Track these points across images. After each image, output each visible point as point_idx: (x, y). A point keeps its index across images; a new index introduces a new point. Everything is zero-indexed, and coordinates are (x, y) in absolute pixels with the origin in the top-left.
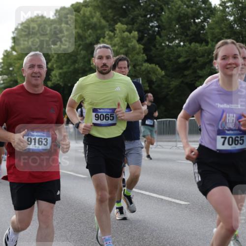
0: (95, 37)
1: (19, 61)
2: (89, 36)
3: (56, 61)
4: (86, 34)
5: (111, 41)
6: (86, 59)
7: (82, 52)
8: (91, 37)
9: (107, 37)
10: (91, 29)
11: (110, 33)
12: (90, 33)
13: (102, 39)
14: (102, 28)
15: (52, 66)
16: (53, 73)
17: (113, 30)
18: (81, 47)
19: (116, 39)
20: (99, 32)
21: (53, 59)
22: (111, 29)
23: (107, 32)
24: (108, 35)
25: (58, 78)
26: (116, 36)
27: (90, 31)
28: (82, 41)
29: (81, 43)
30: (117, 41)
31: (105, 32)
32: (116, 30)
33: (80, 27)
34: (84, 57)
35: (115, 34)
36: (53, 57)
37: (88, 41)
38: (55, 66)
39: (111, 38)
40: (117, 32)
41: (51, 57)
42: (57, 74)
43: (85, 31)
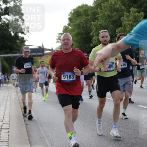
0: (118, 16)
1: (73, 32)
2: (115, 16)
3: (95, 31)
4: (113, 15)
5: (128, 18)
6: (113, 30)
7: (110, 25)
8: (116, 16)
9: (126, 16)
10: (116, 11)
11: (127, 13)
12: (115, 14)
13: (122, 17)
14: (123, 11)
15: (93, 34)
16: (94, 38)
17: (129, 12)
18: (110, 23)
19: (131, 17)
20: (120, 13)
21: (93, 30)
22: (128, 11)
23: (125, 13)
24: (126, 15)
25: (97, 42)
26: (131, 15)
27: (115, 13)
28: (110, 19)
29: (110, 20)
30: (132, 18)
31: (124, 13)
32: (131, 12)
33: (109, 11)
34: (112, 29)
35: (130, 14)
36: (93, 29)
37: (114, 19)
38: (94, 34)
39: (128, 17)
40: (132, 12)
41: (92, 29)
42: (96, 39)
43: (112, 13)
